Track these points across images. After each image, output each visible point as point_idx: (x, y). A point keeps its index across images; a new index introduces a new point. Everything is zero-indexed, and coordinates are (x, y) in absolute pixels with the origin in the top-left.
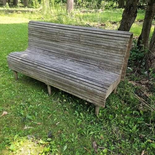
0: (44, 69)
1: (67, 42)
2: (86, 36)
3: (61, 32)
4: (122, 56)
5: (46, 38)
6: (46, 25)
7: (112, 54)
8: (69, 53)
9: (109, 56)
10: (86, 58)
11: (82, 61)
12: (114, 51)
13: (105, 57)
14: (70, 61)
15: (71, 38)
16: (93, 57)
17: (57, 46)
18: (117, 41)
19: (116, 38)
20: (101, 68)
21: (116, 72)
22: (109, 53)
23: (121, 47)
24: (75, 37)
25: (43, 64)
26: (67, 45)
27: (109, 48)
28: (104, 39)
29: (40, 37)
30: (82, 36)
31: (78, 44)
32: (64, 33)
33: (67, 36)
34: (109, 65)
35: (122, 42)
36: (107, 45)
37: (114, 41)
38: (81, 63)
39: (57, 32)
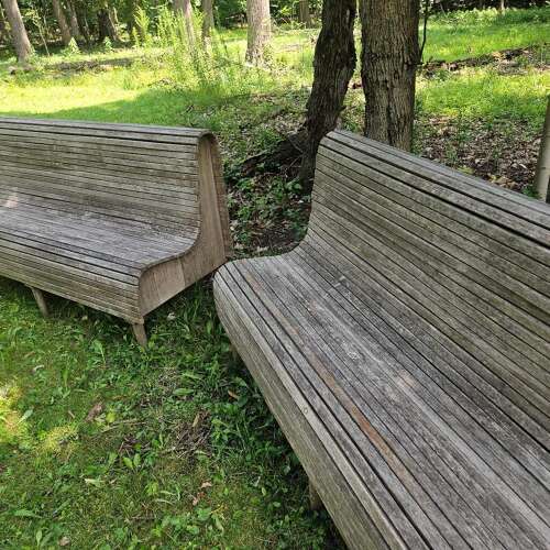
0: (12, 245)
1: (76, 167)
2: (113, 148)
3: (58, 143)
4: (191, 191)
5: (31, 162)
6: (24, 127)
7: (173, 188)
8: (86, 198)
9: (168, 193)
10: (126, 205)
11: (117, 214)
12: (174, 181)
13: (161, 199)
14: (92, 217)
15: (84, 157)
16: (137, 201)
17: (57, 181)
18: (175, 155)
19: (170, 147)
20: (157, 228)
21: (188, 234)
22: (166, 187)
23: (187, 170)
24: (91, 152)
25: (11, 232)
26: (77, 175)
27: (163, 174)
28: (149, 153)
29: (17, 161)
30: (104, 147)
31: (100, 171)
32: (65, 143)
33: (75, 150)
34: (174, 219)
35: (184, 156)
36: (158, 166)
37: (169, 154)
38: (116, 219)
39: (51, 142)
